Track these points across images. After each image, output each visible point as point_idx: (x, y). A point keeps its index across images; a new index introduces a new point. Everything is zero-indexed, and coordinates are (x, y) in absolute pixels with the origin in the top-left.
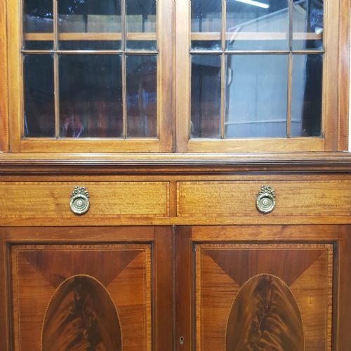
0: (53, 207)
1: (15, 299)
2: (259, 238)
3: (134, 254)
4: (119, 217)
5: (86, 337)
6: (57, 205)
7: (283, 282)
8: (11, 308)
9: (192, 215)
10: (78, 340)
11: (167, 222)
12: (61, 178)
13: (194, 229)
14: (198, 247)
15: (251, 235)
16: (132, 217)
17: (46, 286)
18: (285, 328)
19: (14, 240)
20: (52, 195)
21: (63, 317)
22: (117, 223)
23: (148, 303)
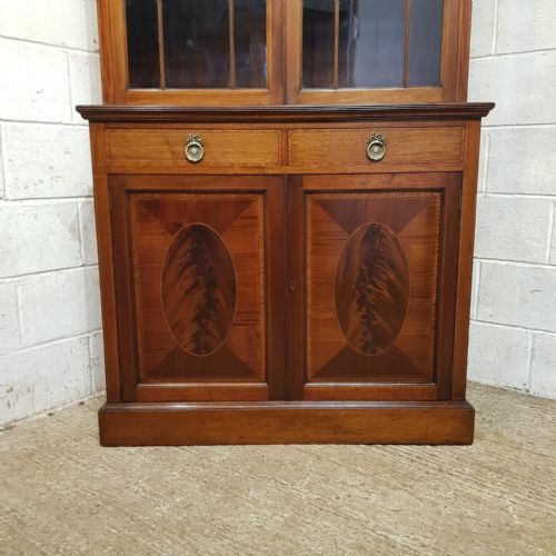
0: (168, 155)
1: (134, 247)
2: (370, 187)
3: (247, 203)
4: (232, 166)
5: (202, 283)
6: (173, 152)
7: (391, 231)
8: (131, 254)
9: (303, 164)
10: (196, 285)
11: (279, 172)
12: (176, 125)
13: (305, 178)
14: (309, 197)
15: (361, 183)
16: (245, 167)
17: (164, 234)
18: (392, 276)
19: (133, 187)
20: (168, 143)
21: (181, 264)
22: (231, 172)
23: (262, 251)
